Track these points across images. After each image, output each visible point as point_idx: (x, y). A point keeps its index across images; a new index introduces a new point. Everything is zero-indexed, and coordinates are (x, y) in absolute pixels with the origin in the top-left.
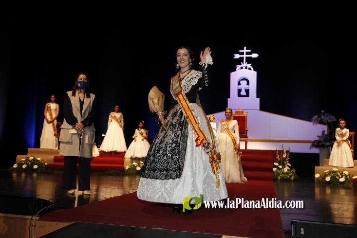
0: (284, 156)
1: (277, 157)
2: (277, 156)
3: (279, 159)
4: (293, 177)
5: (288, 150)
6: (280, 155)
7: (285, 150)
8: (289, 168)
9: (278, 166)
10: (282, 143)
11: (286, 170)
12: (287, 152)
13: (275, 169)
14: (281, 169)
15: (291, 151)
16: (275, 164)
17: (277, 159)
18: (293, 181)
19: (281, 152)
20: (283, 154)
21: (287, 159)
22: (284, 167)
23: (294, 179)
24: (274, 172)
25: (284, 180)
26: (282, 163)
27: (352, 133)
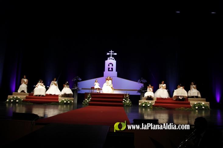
0: (127, 96)
3: (125, 97)
4: (130, 105)
10: (126, 91)
11: (128, 102)
12: (128, 94)
13: (123, 102)
14: (126, 102)
15: (130, 94)
16: (124, 99)
19: (126, 95)
21: (128, 98)
22: (127, 101)
25: (127, 106)
26: (126, 99)
27: (153, 87)
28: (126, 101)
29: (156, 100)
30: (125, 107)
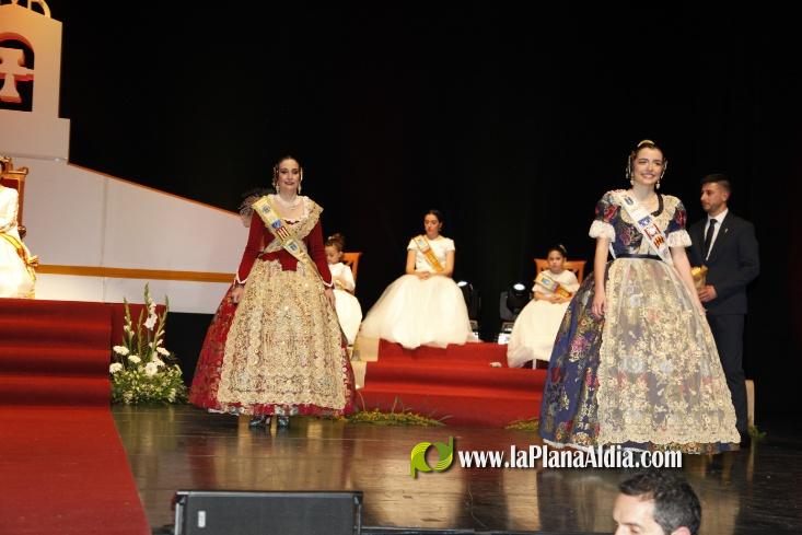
0: (150, 324)
1: (127, 328)
2: (126, 324)
3: (132, 333)
4: (173, 392)
5: (163, 303)
6: (135, 319)
7: (153, 305)
8: (162, 363)
9: (126, 357)
10: (144, 282)
11: (152, 368)
12: (160, 309)
13: (115, 367)
14: (135, 367)
15: (174, 308)
16: (118, 349)
17: (127, 334)
18: (174, 404)
19: (139, 311)
20: (147, 315)
21: (158, 335)
22: (146, 359)
23: (178, 397)
24: (111, 376)
25: (142, 402)
26: (141, 346)
27: (353, 257)
28: (135, 359)
29: (374, 358)
30: (129, 411)
